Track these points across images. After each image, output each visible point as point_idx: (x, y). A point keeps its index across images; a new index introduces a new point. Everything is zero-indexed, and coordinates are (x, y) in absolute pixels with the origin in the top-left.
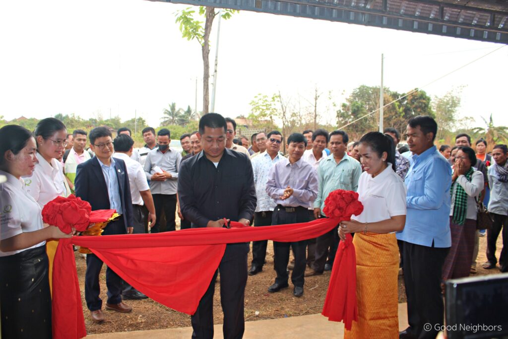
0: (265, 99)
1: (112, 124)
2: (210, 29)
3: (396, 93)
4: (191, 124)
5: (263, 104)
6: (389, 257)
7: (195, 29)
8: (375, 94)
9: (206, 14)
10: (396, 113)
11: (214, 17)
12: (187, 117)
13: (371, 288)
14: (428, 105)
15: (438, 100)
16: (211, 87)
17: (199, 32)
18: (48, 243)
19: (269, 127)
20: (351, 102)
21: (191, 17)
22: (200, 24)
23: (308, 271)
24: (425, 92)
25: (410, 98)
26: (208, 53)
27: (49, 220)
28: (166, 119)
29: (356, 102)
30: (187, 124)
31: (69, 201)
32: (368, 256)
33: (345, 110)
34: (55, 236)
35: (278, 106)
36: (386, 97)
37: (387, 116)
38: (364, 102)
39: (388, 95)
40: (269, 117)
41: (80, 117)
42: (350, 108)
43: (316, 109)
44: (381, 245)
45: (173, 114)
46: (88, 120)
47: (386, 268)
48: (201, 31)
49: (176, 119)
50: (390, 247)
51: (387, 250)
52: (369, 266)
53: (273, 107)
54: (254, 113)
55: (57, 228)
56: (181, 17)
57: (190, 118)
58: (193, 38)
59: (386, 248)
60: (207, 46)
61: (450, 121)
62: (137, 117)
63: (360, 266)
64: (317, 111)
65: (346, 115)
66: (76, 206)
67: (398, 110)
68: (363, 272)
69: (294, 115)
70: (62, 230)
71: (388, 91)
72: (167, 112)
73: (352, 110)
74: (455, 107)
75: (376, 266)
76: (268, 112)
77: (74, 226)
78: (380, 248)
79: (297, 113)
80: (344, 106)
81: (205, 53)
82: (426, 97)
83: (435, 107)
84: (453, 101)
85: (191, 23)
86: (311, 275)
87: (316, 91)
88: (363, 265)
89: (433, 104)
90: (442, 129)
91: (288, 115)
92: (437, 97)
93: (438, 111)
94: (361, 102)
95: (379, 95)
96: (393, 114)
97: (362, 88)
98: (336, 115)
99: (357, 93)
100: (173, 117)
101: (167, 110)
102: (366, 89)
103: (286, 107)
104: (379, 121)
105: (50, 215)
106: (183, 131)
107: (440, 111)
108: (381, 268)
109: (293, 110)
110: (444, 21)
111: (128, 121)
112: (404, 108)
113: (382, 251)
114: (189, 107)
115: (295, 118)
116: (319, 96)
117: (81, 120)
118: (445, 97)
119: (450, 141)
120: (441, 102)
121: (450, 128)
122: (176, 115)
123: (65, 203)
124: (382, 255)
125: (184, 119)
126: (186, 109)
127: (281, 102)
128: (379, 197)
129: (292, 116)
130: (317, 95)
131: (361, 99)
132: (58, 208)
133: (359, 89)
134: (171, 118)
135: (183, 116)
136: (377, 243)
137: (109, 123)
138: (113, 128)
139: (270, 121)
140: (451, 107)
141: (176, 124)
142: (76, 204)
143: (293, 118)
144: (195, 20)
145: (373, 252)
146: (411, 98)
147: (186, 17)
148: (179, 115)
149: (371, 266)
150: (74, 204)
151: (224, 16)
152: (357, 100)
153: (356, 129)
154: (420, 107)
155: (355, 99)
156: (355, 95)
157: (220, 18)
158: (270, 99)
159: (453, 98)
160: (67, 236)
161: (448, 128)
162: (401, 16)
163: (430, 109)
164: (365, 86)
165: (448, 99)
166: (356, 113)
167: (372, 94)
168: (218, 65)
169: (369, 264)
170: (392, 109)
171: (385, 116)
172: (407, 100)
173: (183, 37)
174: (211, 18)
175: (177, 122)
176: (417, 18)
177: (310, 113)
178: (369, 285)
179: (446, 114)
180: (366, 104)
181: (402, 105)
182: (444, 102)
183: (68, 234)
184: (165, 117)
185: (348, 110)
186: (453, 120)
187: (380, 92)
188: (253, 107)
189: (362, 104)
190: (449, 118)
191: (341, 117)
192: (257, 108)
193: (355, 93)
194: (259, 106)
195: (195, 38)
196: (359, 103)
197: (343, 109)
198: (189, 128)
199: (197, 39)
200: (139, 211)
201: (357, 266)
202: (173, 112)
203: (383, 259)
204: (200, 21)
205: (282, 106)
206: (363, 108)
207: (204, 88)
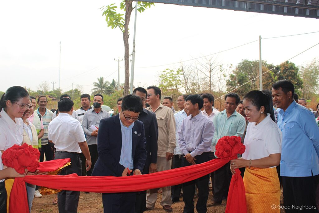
0: (171, 73)
1: (55, 94)
2: (129, 20)
3: (272, 65)
4: (116, 93)
5: (170, 77)
6: (271, 186)
7: (117, 20)
8: (256, 67)
9: (125, 9)
10: (272, 81)
11: (132, 11)
12: (112, 89)
13: (257, 211)
14: (297, 73)
15: (304, 70)
16: (130, 64)
17: (121, 22)
18: (6, 180)
19: (175, 94)
20: (237, 73)
21: (114, 11)
22: (121, 16)
23: (209, 202)
24: (294, 64)
25: (282, 69)
26: (128, 38)
27: (7, 163)
28: (96, 90)
29: (241, 73)
30: (113, 94)
31: (23, 148)
32: (255, 186)
33: (233, 79)
34: (12, 175)
35: (181, 77)
36: (264, 69)
37: (266, 83)
38: (247, 73)
39: (265, 67)
40: (175, 86)
41: (30, 89)
42: (237, 78)
43: (210, 80)
44: (264, 177)
45: (101, 86)
46: (37, 91)
47: (269, 195)
48: (122, 22)
49: (104, 89)
50: (272, 178)
51: (269, 181)
52: (255, 194)
53: (178, 79)
54: (163, 83)
55: (14, 169)
56: (107, 11)
57: (114, 89)
58: (116, 26)
59: (268, 180)
60: (127, 33)
61: (314, 85)
62: (74, 89)
63: (249, 194)
64: (211, 80)
65: (233, 83)
66: (28, 153)
67: (274, 78)
68: (251, 198)
69: (194, 84)
70: (17, 171)
71: (265, 64)
72: (96, 84)
73: (238, 79)
74: (318, 75)
75: (261, 194)
76: (174, 83)
77: (26, 167)
78: (263, 179)
79: (196, 83)
80: (232, 76)
81: (125, 37)
82: (295, 67)
83: (302, 76)
84: (316, 70)
85: (114, 15)
86: (212, 206)
87: (210, 65)
88: (251, 193)
89: (301, 73)
90: (308, 92)
91: (189, 85)
92: (303, 68)
93: (304, 78)
94: (245, 74)
95: (259, 68)
96: (270, 81)
97: (245, 62)
98: (226, 83)
99: (241, 67)
100: (101, 89)
101: (97, 83)
102: (248, 63)
103: (187, 79)
104: (259, 87)
105: (8, 160)
106: (109, 99)
107: (306, 78)
108: (265, 195)
109: (193, 81)
110: (307, 6)
111: (67, 92)
112: (278, 76)
113: (265, 182)
114: (113, 80)
115: (195, 87)
116: (212, 70)
117: (31, 92)
118: (310, 67)
119: (315, 101)
120: (307, 71)
121: (315, 91)
122: (104, 87)
123: (20, 150)
124: (265, 185)
125: (110, 89)
126: (111, 82)
127: (184, 75)
128: (260, 140)
129: (192, 85)
130: (211, 69)
131: (244, 71)
132: (15, 155)
133: (243, 63)
134: (100, 89)
135: (109, 87)
136: (261, 176)
137: (52, 93)
138: (56, 98)
139: (175, 89)
140: (315, 75)
141: (104, 94)
142: (29, 151)
143: (193, 87)
144: (117, 13)
145: (258, 182)
146: (284, 68)
147: (110, 11)
148: (106, 87)
149: (257, 194)
150: (27, 151)
151: (139, 10)
152: (242, 72)
153: (242, 94)
154: (291, 75)
155: (240, 71)
156: (240, 68)
157: (136, 11)
158: (175, 73)
159: (315, 67)
160: (21, 176)
161: (313, 91)
162: (274, 3)
163: (298, 76)
164: (248, 61)
165: (312, 69)
166: (241, 81)
167: (253, 66)
168: (135, 47)
169: (255, 193)
170: (269, 78)
171: (264, 83)
172: (280, 70)
173: (108, 26)
174: (129, 11)
175: (105, 92)
176: (286, 5)
177: (206, 83)
178: (256, 209)
179: (311, 80)
180: (249, 74)
181: (276, 74)
182: (309, 71)
183: (22, 174)
184: (95, 89)
185: (235, 79)
186: (317, 85)
187: (259, 65)
188: (163, 79)
189: (246, 75)
190: (313, 83)
191: (230, 85)
192: (166, 80)
193: (240, 66)
194: (167, 78)
195: (118, 26)
196: (244, 74)
197: (231, 79)
198: (114, 96)
199: (119, 27)
200: (78, 158)
201: (246, 194)
202: (101, 85)
203: (266, 188)
204: (121, 14)
205: (185, 78)
206: (247, 78)
207: (125, 64)
